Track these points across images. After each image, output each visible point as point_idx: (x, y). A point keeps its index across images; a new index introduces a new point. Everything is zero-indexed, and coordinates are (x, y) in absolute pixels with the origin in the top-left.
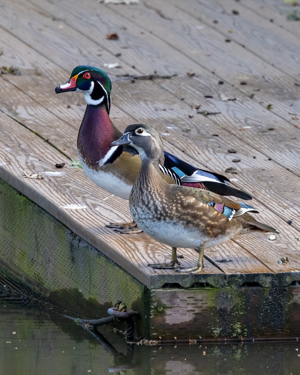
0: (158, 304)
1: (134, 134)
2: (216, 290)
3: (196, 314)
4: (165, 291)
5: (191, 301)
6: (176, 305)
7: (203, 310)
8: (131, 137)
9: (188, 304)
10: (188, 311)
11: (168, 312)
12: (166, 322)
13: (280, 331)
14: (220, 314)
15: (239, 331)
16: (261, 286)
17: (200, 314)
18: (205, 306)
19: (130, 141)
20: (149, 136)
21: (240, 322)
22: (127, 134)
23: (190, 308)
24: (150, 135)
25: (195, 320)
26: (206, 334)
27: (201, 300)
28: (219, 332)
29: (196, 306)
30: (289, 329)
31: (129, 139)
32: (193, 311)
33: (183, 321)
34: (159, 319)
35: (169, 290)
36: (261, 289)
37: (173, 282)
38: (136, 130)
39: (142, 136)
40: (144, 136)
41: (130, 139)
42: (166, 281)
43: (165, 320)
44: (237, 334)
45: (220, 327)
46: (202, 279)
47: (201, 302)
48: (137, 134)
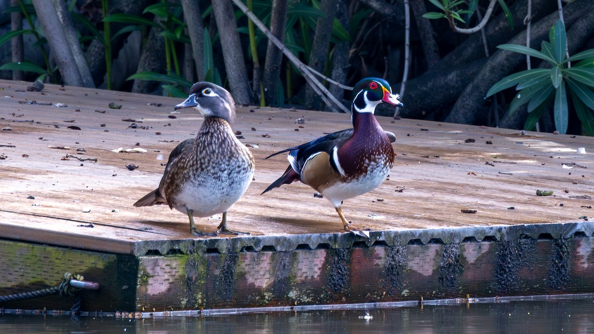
0: (144, 273)
1: (201, 96)
2: (186, 257)
3: (170, 283)
4: (150, 258)
5: (168, 269)
6: (156, 274)
7: (176, 279)
8: (197, 98)
9: (165, 272)
10: (165, 280)
11: (150, 281)
12: (148, 293)
13: (229, 302)
14: (188, 283)
15: (200, 301)
16: (219, 253)
17: (173, 283)
18: (177, 274)
19: (197, 103)
20: (217, 97)
21: (201, 291)
22: (193, 96)
23: (166, 277)
24: (218, 95)
25: (169, 290)
26: (176, 305)
27: (175, 268)
28: (185, 303)
29: (171, 274)
30: (236, 299)
31: (195, 101)
32: (168, 280)
33: (161, 292)
34: (143, 288)
35: (153, 258)
36: (220, 255)
37: (155, 249)
38: (203, 91)
39: (209, 97)
40: (212, 97)
41: (197, 101)
42: (149, 248)
43: (147, 290)
44: (198, 305)
45: (186, 298)
46: (176, 245)
47: (175, 270)
48: (205, 94)
